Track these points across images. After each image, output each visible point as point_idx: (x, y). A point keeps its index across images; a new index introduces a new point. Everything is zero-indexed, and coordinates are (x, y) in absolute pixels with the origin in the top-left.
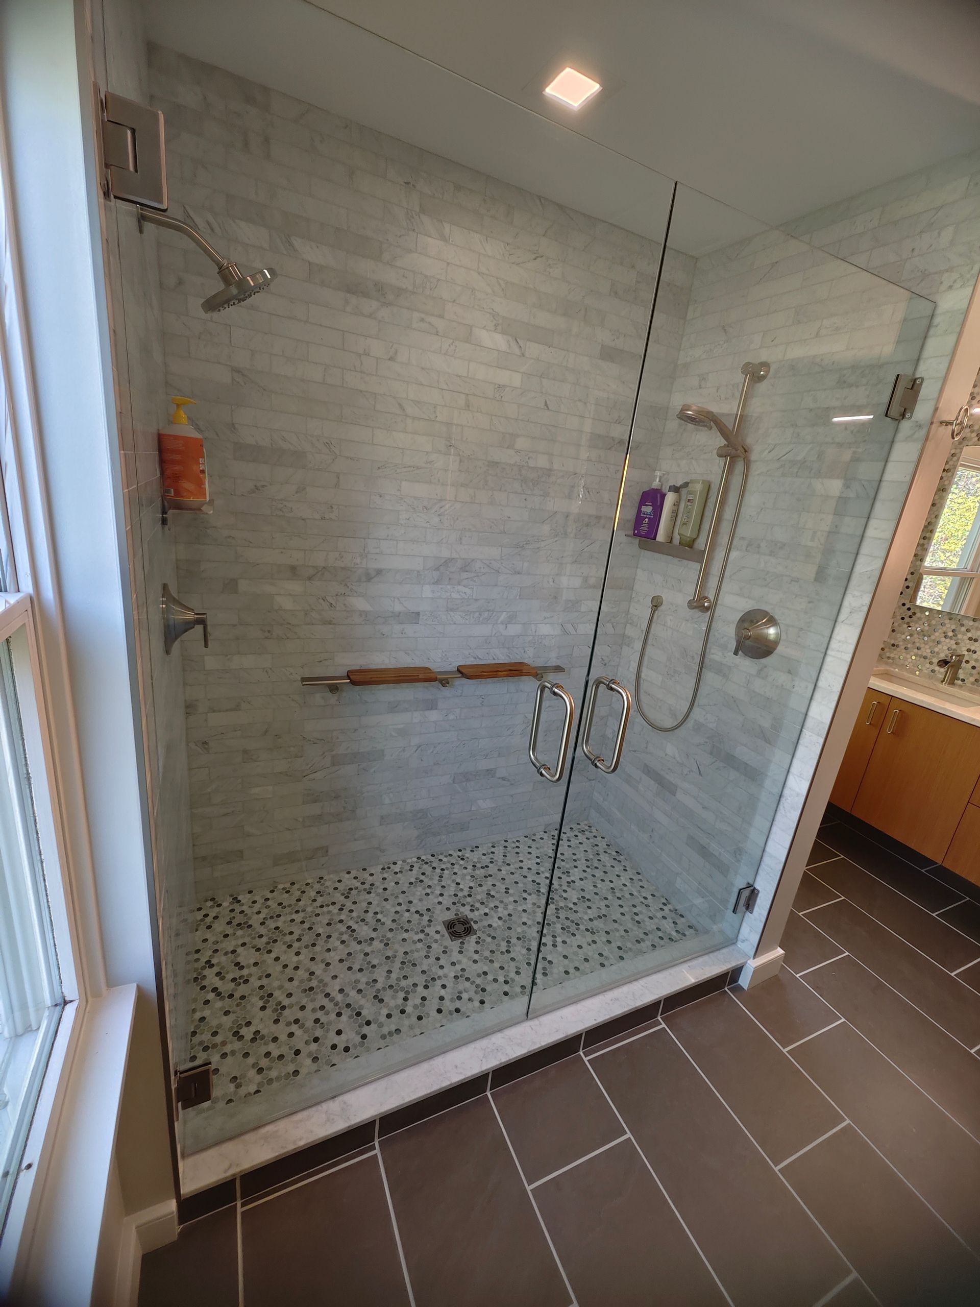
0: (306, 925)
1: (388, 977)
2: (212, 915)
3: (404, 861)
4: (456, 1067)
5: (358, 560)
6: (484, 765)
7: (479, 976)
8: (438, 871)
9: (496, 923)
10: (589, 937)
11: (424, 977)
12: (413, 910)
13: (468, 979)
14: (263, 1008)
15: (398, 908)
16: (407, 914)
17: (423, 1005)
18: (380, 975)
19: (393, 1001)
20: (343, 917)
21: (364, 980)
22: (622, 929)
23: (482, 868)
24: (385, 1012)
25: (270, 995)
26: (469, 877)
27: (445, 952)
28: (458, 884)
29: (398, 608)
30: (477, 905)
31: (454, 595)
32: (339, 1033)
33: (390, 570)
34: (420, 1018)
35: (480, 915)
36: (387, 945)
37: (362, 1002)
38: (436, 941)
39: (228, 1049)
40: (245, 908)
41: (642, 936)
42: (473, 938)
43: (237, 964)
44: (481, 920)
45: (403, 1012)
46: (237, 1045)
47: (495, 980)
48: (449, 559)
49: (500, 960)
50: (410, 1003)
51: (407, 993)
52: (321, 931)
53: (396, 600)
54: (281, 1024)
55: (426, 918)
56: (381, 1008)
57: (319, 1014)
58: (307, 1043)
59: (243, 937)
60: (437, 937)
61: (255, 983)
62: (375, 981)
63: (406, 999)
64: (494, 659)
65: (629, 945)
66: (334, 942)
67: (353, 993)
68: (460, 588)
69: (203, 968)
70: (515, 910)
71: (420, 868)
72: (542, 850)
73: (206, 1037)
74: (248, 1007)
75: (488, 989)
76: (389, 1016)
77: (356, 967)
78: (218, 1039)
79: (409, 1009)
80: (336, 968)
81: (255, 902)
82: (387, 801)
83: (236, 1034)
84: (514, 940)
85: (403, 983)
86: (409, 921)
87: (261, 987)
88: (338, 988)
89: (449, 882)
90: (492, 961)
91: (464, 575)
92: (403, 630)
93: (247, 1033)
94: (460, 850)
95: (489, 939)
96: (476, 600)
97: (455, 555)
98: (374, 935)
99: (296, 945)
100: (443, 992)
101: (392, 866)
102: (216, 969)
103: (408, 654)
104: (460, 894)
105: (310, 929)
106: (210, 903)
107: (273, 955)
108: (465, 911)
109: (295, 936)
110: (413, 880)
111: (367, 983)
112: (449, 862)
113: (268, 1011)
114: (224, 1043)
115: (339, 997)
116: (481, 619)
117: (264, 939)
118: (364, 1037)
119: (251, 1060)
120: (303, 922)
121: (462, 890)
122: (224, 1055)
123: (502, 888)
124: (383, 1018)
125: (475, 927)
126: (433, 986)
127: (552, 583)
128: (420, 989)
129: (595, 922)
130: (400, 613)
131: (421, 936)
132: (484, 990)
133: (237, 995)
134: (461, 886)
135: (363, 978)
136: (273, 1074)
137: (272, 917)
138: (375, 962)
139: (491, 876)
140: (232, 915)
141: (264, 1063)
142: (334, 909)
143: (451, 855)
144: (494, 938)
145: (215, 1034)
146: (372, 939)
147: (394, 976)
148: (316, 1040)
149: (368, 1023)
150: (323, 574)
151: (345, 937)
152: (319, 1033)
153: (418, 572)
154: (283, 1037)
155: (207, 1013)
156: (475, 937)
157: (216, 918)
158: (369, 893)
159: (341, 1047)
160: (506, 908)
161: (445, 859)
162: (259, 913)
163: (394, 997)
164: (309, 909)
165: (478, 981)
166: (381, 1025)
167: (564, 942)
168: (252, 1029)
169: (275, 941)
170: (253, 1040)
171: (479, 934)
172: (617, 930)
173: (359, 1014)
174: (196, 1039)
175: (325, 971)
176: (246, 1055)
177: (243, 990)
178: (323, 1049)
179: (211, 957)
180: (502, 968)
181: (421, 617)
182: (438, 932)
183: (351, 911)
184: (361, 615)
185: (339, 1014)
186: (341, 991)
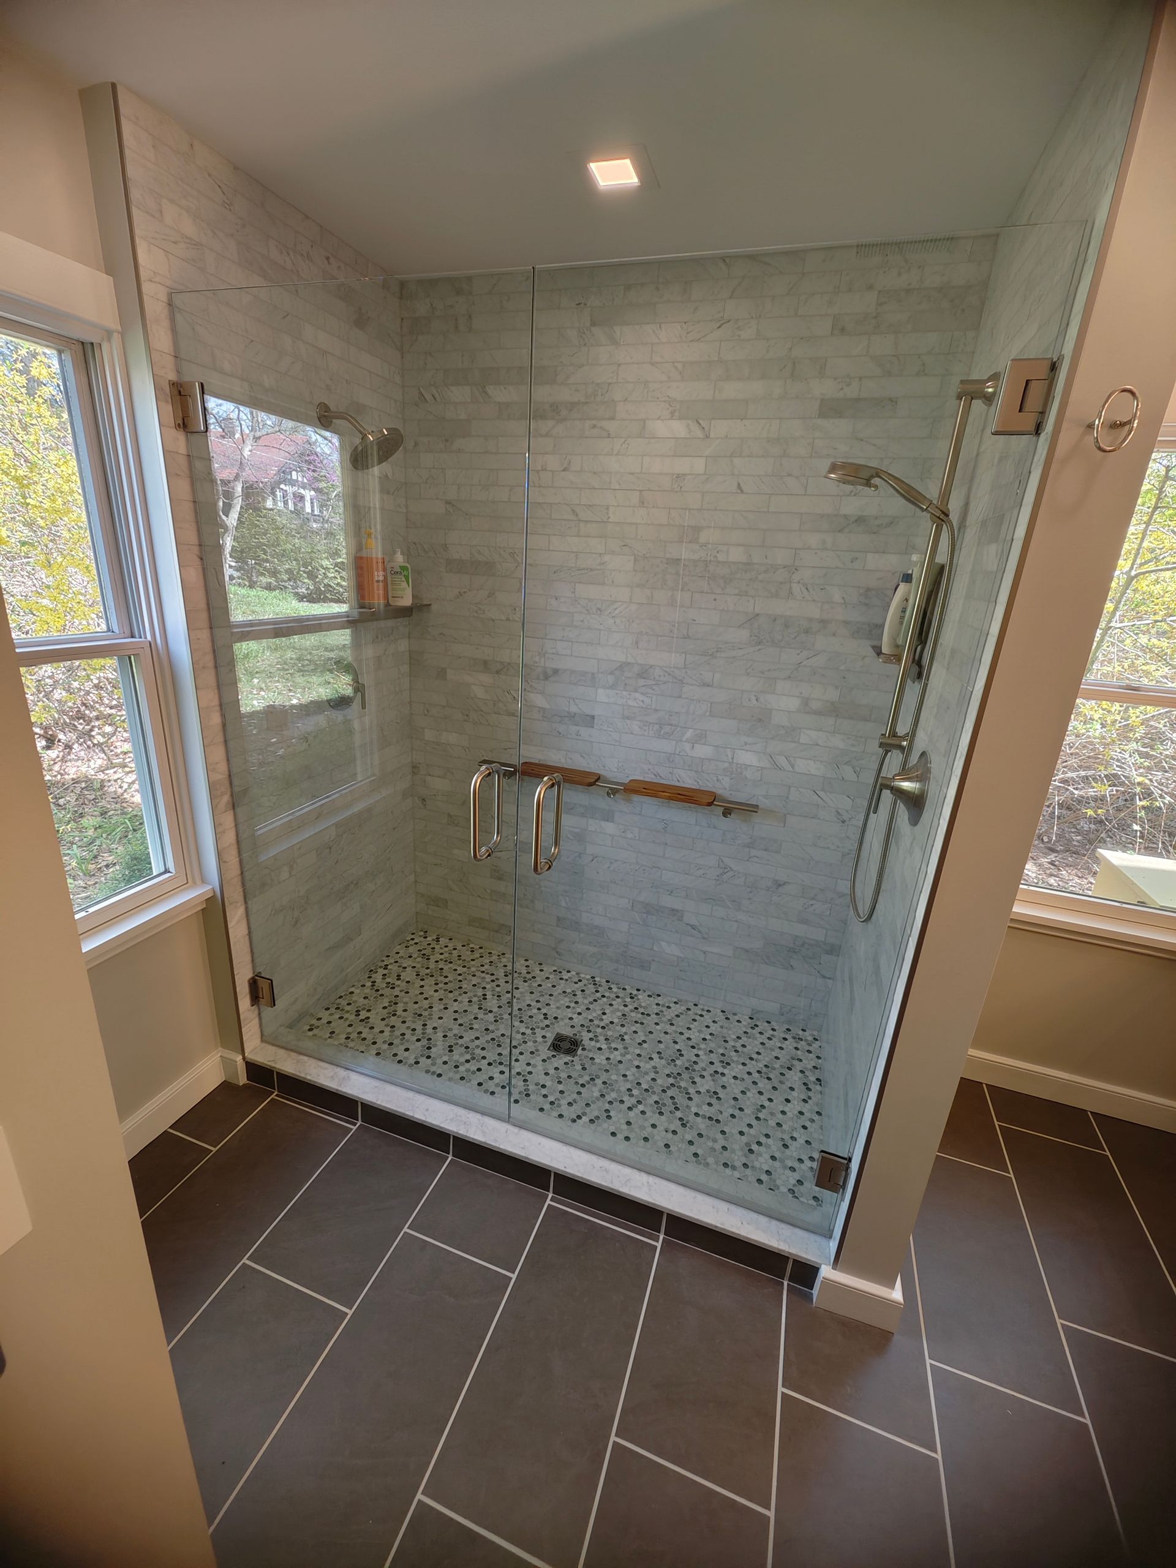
0: (460, 978)
1: (472, 1041)
2: (416, 941)
3: (578, 974)
4: (427, 1110)
5: (537, 659)
6: (668, 901)
7: (537, 1084)
8: (599, 995)
9: (600, 1059)
10: (676, 1125)
11: (497, 1057)
12: (544, 1011)
13: (525, 1081)
14: (385, 1008)
15: (533, 1004)
16: (535, 1011)
17: (474, 1073)
18: (469, 1036)
19: (458, 1056)
20: (488, 986)
21: (455, 1032)
22: (722, 1142)
23: (643, 1014)
24: (445, 1058)
25: (396, 1003)
26: (620, 1014)
27: (532, 1053)
28: (604, 1014)
29: (574, 709)
30: (601, 1038)
31: (631, 703)
32: (407, 1050)
33: (566, 670)
34: (462, 1078)
35: (594, 1047)
36: (496, 1021)
37: (439, 1043)
38: (535, 1042)
39: (346, 1016)
40: (437, 947)
41: (738, 1164)
42: (568, 1058)
43: (399, 976)
44: (590, 1051)
45: (456, 1067)
46: (353, 1017)
47: (545, 1096)
48: (625, 663)
49: (570, 1087)
50: (467, 1065)
51: (474, 1058)
52: (464, 986)
53: (571, 701)
54: (384, 1023)
55: (547, 1022)
56: (445, 1055)
57: (408, 1033)
58: (384, 1042)
59: (418, 962)
60: (540, 1039)
61: (396, 992)
62: (461, 1037)
63: (468, 1061)
64: (678, 781)
65: (710, 1160)
66: (465, 999)
67: (440, 1034)
68: (637, 695)
69: (381, 967)
70: (630, 1060)
71: (585, 985)
72: (725, 1031)
73: (343, 1002)
74: (379, 1001)
75: (532, 1097)
76: (445, 1063)
77: (460, 1021)
78: (348, 1008)
79: (462, 1069)
80: (449, 1015)
81: (446, 946)
82: (563, 904)
83: (358, 1011)
84: (599, 1082)
85: (478, 1051)
86: (531, 1017)
87: (397, 996)
88: (435, 1025)
89: (598, 1008)
90: (560, 1082)
91: (641, 682)
92: (578, 732)
93: (363, 1014)
94: (638, 990)
95: (579, 1067)
96: (656, 710)
97: (630, 660)
98: (495, 1009)
99: (442, 985)
100: (496, 1075)
101: (564, 973)
102: (385, 972)
103: (584, 758)
104: (596, 1022)
105: (460, 981)
106: (422, 933)
107: (422, 983)
108: (585, 1037)
109: (447, 980)
110: (568, 991)
111: (455, 1035)
112: (616, 993)
113: (386, 1011)
114: (348, 1012)
115: (429, 1030)
116: (662, 733)
117: (428, 971)
118: (417, 1063)
119: (350, 1029)
120: (460, 975)
121: (602, 1020)
122: (341, 1018)
123: (641, 1037)
124: (440, 1061)
125: (580, 1052)
126: (496, 1067)
127: (755, 702)
128: (485, 1062)
129: (699, 1119)
130: (575, 714)
131: (529, 1031)
132: (528, 1095)
133: (380, 992)
134: (604, 1017)
135: (456, 1030)
136: (351, 1044)
137: (446, 961)
138: (475, 1026)
139: (642, 1023)
140: (427, 947)
141: (354, 1035)
142: (488, 978)
143: (624, 989)
144: (584, 1069)
145: (349, 1004)
146: (491, 1012)
147: (477, 1042)
148: (391, 1044)
149: (429, 1057)
151: (475, 999)
152: (396, 1042)
153: (593, 674)
154: (377, 1030)
155: (357, 991)
156: (571, 1058)
157: (416, 943)
158: (525, 981)
159: (398, 1058)
160: (623, 1055)
161: (615, 989)
162: (442, 954)
163: (461, 1055)
164: (473, 969)
165: (532, 1087)
166: (433, 1064)
167: (643, 1112)
168: (368, 1014)
169: (432, 976)
170: (362, 1021)
171: (576, 1059)
172: (715, 1141)
173: (429, 1048)
174: (339, 1001)
175: (440, 1010)
176: (350, 1025)
177: (387, 992)
178: (389, 1052)
179: (391, 964)
180: (562, 1092)
181: (596, 721)
182: (544, 1037)
183: (498, 986)
184: (539, 711)
185: (419, 1040)
186: (435, 1028)
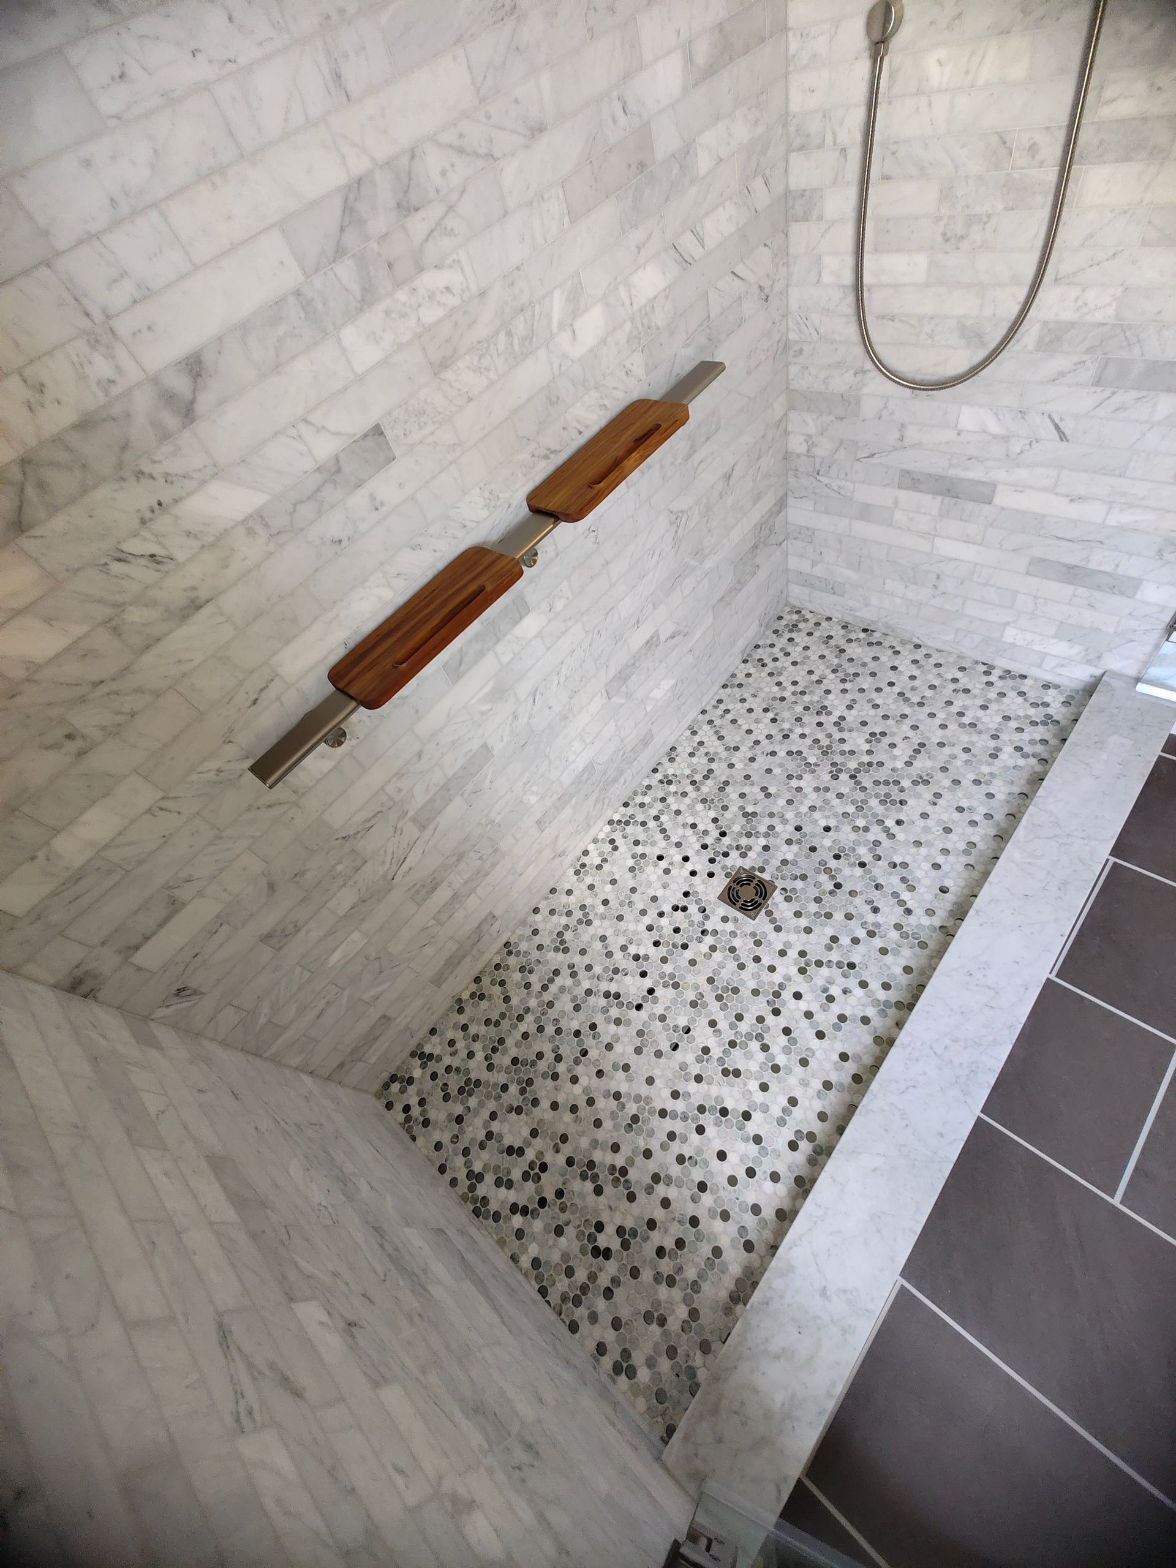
0: (550, 1030)
1: (718, 1032)
2: (414, 1101)
3: (595, 841)
4: (941, 1135)
6: (638, 639)
7: (829, 948)
8: (652, 824)
9: (789, 853)
10: (927, 793)
11: (762, 1000)
12: (667, 908)
13: (819, 964)
14: (598, 1191)
15: (647, 920)
16: (664, 921)
17: (793, 1042)
18: (703, 1035)
19: (751, 1060)
20: (586, 985)
21: (690, 1058)
22: (957, 750)
23: (706, 777)
24: (754, 1085)
25: (591, 1164)
26: (700, 807)
27: (758, 943)
28: (694, 826)
29: (325, 448)
30: (744, 841)
31: (430, 314)
32: (722, 1156)
33: (220, 339)
34: (804, 1062)
35: (759, 854)
36: (676, 986)
37: (714, 1091)
38: (733, 934)
39: (604, 1281)
40: (447, 1060)
41: (992, 744)
42: (777, 897)
43: (510, 1151)
44: (766, 862)
45: (776, 1069)
46: (611, 1268)
47: (856, 941)
48: (348, 188)
49: (838, 904)
50: (775, 1049)
51: (759, 1037)
52: (575, 1025)
53: (303, 428)
54: (641, 1196)
55: (693, 909)
56: (745, 1084)
57: (676, 1147)
58: (694, 1200)
59: (481, 1105)
60: (730, 927)
61: (557, 1161)
62: (706, 1050)
63: (765, 1048)
64: (580, 433)
65: (985, 769)
66: (607, 1030)
67: (693, 1086)
68: (433, 280)
69: (472, 1188)
70: (798, 815)
71: (625, 837)
72: (761, 694)
73: (562, 1284)
74: (578, 1202)
75: (856, 959)
76: (764, 1087)
77: (665, 1047)
78: (581, 1276)
79: (781, 1060)
80: (643, 1065)
81: (452, 1043)
82: (533, 799)
83: (596, 1252)
84: (833, 864)
85: (744, 1027)
86: (677, 930)
87: (570, 1162)
88: (667, 1093)
89: (680, 831)
90: (829, 916)
91: (418, 225)
92: (373, 498)
93: (607, 1239)
94: (655, 771)
95: (799, 884)
96: (482, 294)
97: (359, 165)
98: (648, 983)
99: (561, 1068)
100: (803, 1006)
101: (585, 860)
102: (490, 1178)
103: (419, 547)
104: (709, 840)
105: (558, 1031)
106: (395, 1087)
107: (545, 1104)
108: (735, 861)
109: (550, 1056)
110: (631, 862)
111: (699, 1060)
112: (654, 800)
113: (608, 1189)
114: (593, 1277)
115: (679, 1106)
116: (516, 346)
117: (514, 1089)
118: (757, 1139)
119: (647, 1275)
120: (541, 1029)
121: (706, 832)
122: (608, 1293)
123: (754, 792)
124: (759, 1097)
125: (766, 876)
126: (784, 1003)
127: (622, 119)
128: (770, 1019)
129: (916, 763)
130: (337, 459)
131: (709, 940)
132: (852, 966)
133: (550, 1196)
134: (701, 827)
135: (688, 1055)
136: (691, 1274)
137: (494, 1050)
138: (683, 1022)
139: (726, 783)
140: (439, 1082)
141: (666, 1266)
142: (564, 980)
143: (649, 787)
144: (804, 877)
145: (570, 1272)
146: (651, 991)
147: (722, 1025)
148: (702, 1187)
149: (747, 1116)
150: (42, 486)
151: (614, 1012)
152: (697, 1175)
153: (298, 293)
154: (659, 1214)
155: (533, 1250)
156: (777, 892)
157: (422, 1102)
158: (589, 923)
159: (741, 1175)
160: (785, 822)
161: (647, 800)
162: (471, 1055)
163: (749, 1056)
164: (533, 1003)
165: (835, 956)
166: (765, 1108)
167: (899, 822)
168: (610, 1229)
169: (530, 1082)
170: (625, 1245)
171: (779, 884)
172: (954, 757)
173: (724, 1112)
174: (554, 1297)
175: (630, 1080)
176: (635, 1273)
177: (549, 1183)
178: (722, 1193)
179: (468, 1164)
180: (849, 917)
181: (389, 434)
182: (725, 919)
183: (589, 968)
184: (250, 531)
185: (700, 1130)
186: (675, 1095)
